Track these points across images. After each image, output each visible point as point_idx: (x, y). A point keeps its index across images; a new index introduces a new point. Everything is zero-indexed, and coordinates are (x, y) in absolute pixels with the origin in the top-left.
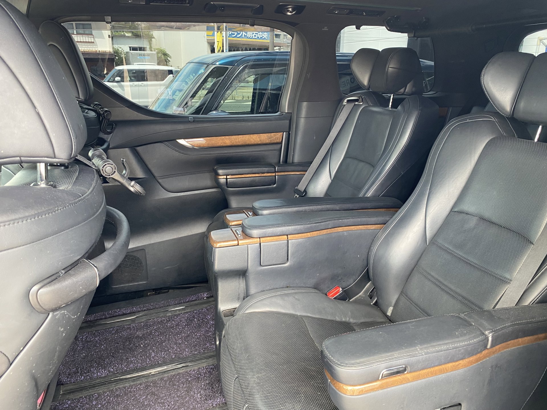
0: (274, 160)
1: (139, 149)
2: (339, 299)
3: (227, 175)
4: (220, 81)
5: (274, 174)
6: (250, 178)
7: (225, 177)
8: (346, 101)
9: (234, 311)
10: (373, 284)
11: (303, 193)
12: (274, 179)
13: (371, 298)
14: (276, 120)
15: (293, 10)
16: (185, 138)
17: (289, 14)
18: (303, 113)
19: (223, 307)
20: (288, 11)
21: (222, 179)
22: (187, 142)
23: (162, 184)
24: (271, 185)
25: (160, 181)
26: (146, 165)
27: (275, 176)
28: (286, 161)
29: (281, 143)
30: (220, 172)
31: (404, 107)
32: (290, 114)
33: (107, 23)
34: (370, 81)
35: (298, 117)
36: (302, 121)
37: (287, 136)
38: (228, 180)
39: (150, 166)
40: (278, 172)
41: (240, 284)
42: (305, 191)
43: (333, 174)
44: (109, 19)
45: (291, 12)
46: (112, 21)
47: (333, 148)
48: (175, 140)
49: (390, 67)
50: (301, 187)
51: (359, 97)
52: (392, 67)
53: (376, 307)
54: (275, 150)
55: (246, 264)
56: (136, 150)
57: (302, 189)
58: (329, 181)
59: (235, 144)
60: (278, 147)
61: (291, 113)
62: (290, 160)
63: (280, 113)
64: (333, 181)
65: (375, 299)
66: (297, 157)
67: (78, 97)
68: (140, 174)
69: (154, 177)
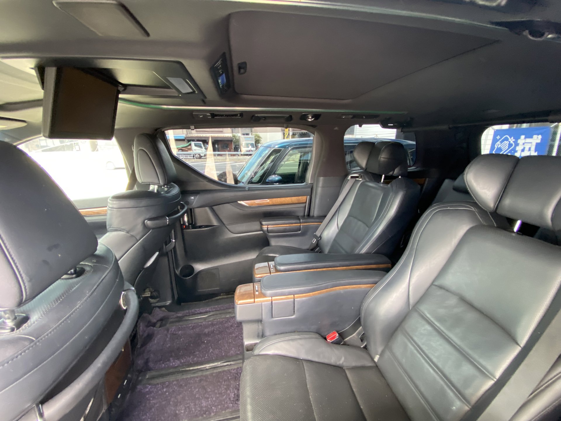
0: (301, 214)
1: (215, 207)
2: (334, 343)
3: (268, 225)
4: (278, 156)
5: (299, 225)
6: (283, 227)
7: (267, 226)
8: (350, 177)
9: (255, 345)
10: (364, 328)
11: (319, 238)
12: (300, 228)
13: (362, 341)
14: (303, 188)
15: (312, 117)
16: (243, 200)
17: (310, 120)
18: (321, 184)
19: (247, 342)
20: (309, 118)
21: (265, 228)
22: (245, 203)
23: (229, 228)
24: (297, 232)
25: (227, 227)
26: (219, 218)
27: (300, 226)
28: (309, 215)
29: (306, 203)
30: (264, 223)
31: (392, 186)
32: (312, 185)
33: (192, 130)
34: (367, 164)
35: (317, 186)
36: (319, 190)
37: (310, 198)
38: (269, 228)
39: (221, 217)
40: (302, 223)
41: (259, 326)
42: (320, 237)
43: (340, 225)
44: (192, 127)
45: (311, 119)
46: (195, 129)
47: (340, 209)
48: (237, 202)
49: (382, 158)
50: (318, 233)
51: (359, 175)
52: (383, 157)
53: (365, 350)
54: (301, 207)
55: (261, 317)
56: (213, 209)
57: (319, 235)
58: (337, 231)
59: (275, 204)
60: (303, 205)
61: (313, 183)
62: (311, 214)
63: (305, 184)
64: (339, 231)
65: (365, 343)
66: (316, 212)
67: (159, 183)
68: (215, 223)
69: (224, 224)
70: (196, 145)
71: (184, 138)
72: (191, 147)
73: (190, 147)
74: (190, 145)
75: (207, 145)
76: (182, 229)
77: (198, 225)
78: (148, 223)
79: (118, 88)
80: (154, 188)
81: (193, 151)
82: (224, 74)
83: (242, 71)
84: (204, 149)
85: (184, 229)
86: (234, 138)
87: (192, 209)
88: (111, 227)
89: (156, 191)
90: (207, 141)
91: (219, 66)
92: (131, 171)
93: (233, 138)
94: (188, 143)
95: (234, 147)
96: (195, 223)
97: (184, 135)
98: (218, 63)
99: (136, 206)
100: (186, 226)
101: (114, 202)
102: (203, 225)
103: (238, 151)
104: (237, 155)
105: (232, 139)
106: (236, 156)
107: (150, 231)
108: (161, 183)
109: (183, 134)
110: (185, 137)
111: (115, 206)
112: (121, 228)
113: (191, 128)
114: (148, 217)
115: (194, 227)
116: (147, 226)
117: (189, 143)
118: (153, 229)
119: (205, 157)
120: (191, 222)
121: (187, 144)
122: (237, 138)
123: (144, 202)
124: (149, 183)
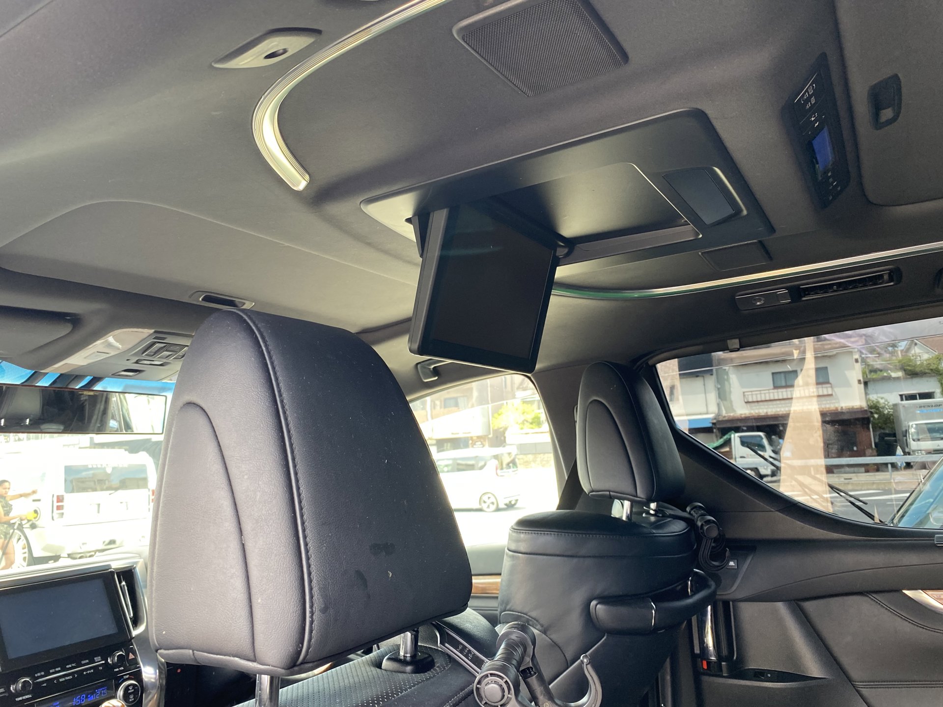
1: (809, 606)
16: (926, 586)
22: (937, 599)
23: (870, 699)
39: (837, 650)
44: (735, 344)
48: (898, 591)
56: (802, 610)
67: (634, 493)
68: (813, 668)
69: (850, 679)
70: (744, 443)
71: (710, 425)
72: (731, 448)
73: (727, 449)
74: (728, 442)
75: (781, 441)
76: (697, 675)
77: (752, 665)
78: (599, 609)
79: (555, 251)
80: (621, 510)
81: (737, 459)
82: (826, 129)
83: (887, 114)
84: (768, 453)
85: (704, 674)
86: (873, 410)
87: (731, 603)
88: (508, 607)
89: (624, 518)
90: (781, 428)
91: (809, 99)
92: (567, 474)
93: (872, 413)
94: (721, 438)
95: (877, 440)
96: (741, 660)
97: (711, 416)
98: (807, 91)
99: (569, 553)
100: (709, 663)
101: (522, 536)
102: (769, 671)
103: (892, 453)
104: (890, 466)
105: (869, 414)
106: (888, 471)
107: (603, 639)
108: (641, 493)
109: (707, 413)
110: (715, 421)
111: (523, 547)
112: (529, 614)
113: (730, 347)
114: (598, 591)
115: (738, 670)
116: (595, 620)
117: (725, 437)
118: (612, 632)
119: (774, 479)
120: (725, 652)
121: (717, 440)
122: (886, 412)
123: (594, 544)
124: (609, 491)
